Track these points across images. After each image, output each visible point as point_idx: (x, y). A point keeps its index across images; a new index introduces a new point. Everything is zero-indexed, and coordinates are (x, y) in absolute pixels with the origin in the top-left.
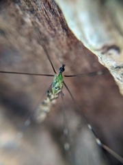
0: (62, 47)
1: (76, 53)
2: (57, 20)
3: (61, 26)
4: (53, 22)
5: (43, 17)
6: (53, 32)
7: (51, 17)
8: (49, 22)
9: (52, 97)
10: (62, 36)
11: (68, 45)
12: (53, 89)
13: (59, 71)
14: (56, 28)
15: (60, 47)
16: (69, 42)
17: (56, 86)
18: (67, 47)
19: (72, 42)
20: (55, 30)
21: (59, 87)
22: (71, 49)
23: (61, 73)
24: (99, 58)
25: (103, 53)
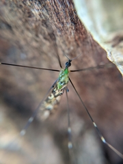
0: (70, 43)
1: (83, 51)
2: (66, 12)
3: (70, 18)
4: (62, 13)
5: (52, 8)
6: (61, 25)
7: (60, 7)
8: (57, 14)
9: (57, 93)
10: (70, 30)
11: (76, 41)
12: (59, 84)
13: (65, 66)
14: (65, 21)
15: (67, 43)
16: (77, 37)
17: (62, 80)
18: (75, 43)
19: (79, 38)
20: (63, 23)
21: (64, 81)
22: (78, 45)
23: (67, 67)
24: (108, 53)
25: (113, 46)
